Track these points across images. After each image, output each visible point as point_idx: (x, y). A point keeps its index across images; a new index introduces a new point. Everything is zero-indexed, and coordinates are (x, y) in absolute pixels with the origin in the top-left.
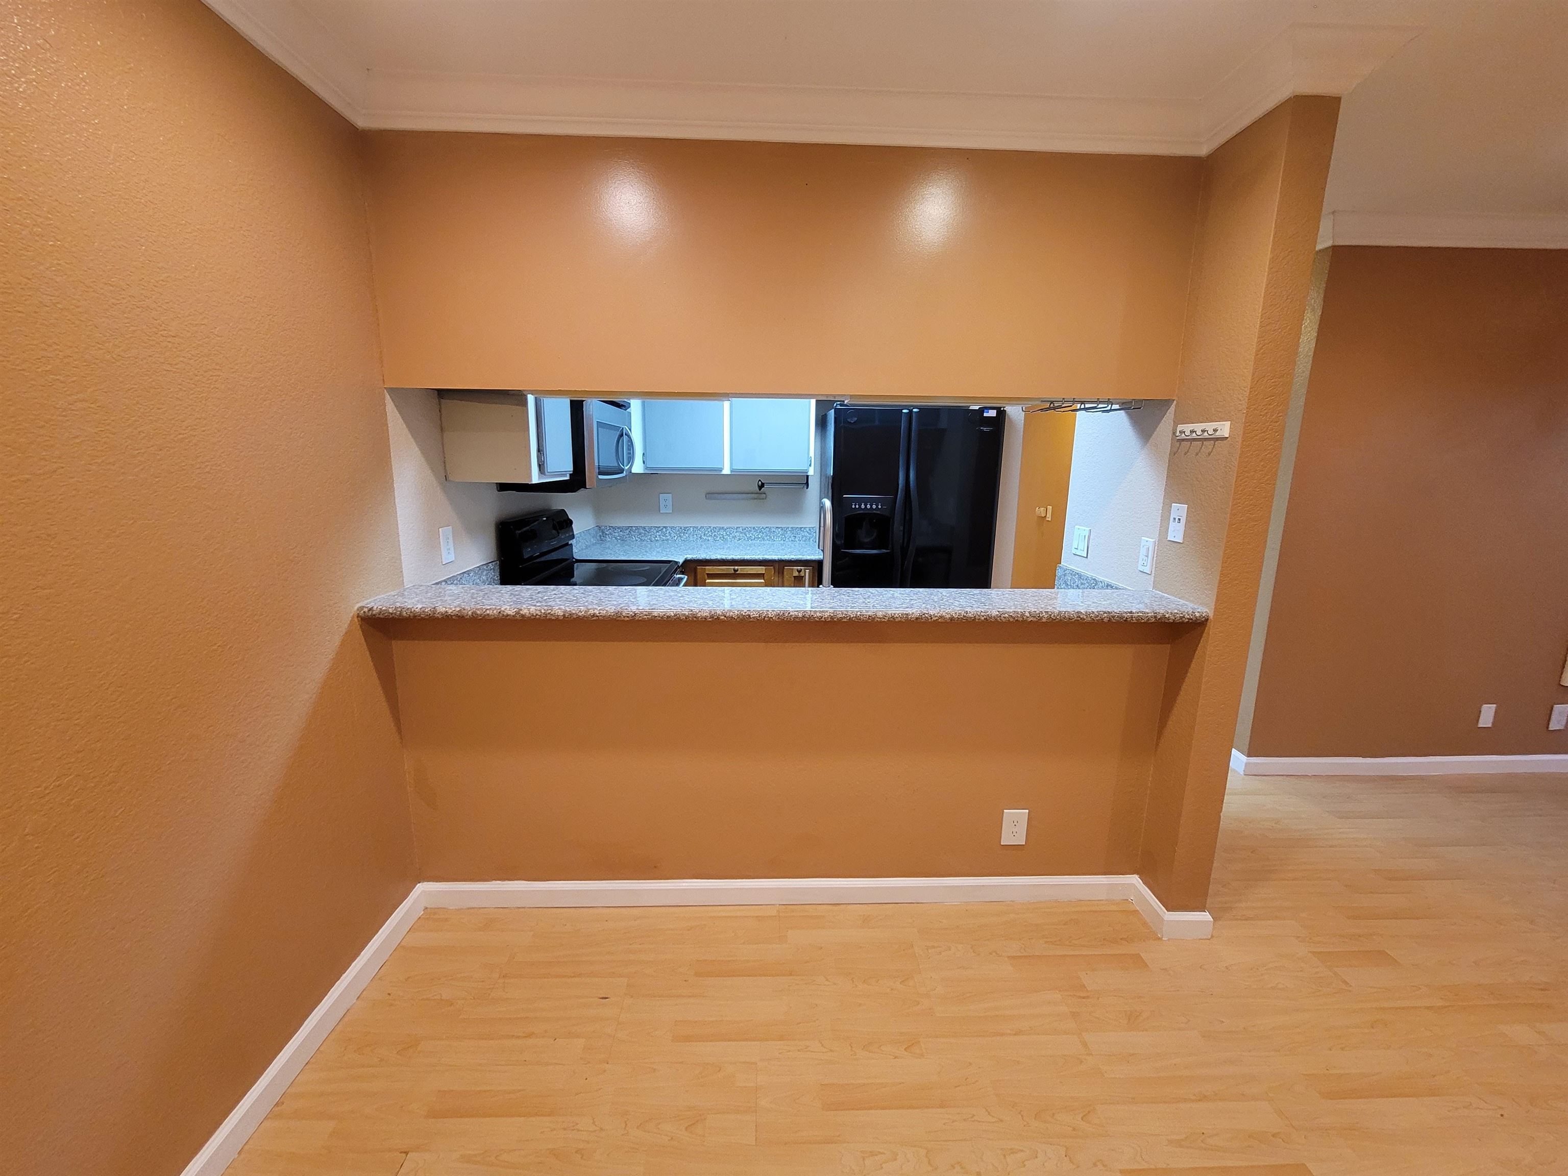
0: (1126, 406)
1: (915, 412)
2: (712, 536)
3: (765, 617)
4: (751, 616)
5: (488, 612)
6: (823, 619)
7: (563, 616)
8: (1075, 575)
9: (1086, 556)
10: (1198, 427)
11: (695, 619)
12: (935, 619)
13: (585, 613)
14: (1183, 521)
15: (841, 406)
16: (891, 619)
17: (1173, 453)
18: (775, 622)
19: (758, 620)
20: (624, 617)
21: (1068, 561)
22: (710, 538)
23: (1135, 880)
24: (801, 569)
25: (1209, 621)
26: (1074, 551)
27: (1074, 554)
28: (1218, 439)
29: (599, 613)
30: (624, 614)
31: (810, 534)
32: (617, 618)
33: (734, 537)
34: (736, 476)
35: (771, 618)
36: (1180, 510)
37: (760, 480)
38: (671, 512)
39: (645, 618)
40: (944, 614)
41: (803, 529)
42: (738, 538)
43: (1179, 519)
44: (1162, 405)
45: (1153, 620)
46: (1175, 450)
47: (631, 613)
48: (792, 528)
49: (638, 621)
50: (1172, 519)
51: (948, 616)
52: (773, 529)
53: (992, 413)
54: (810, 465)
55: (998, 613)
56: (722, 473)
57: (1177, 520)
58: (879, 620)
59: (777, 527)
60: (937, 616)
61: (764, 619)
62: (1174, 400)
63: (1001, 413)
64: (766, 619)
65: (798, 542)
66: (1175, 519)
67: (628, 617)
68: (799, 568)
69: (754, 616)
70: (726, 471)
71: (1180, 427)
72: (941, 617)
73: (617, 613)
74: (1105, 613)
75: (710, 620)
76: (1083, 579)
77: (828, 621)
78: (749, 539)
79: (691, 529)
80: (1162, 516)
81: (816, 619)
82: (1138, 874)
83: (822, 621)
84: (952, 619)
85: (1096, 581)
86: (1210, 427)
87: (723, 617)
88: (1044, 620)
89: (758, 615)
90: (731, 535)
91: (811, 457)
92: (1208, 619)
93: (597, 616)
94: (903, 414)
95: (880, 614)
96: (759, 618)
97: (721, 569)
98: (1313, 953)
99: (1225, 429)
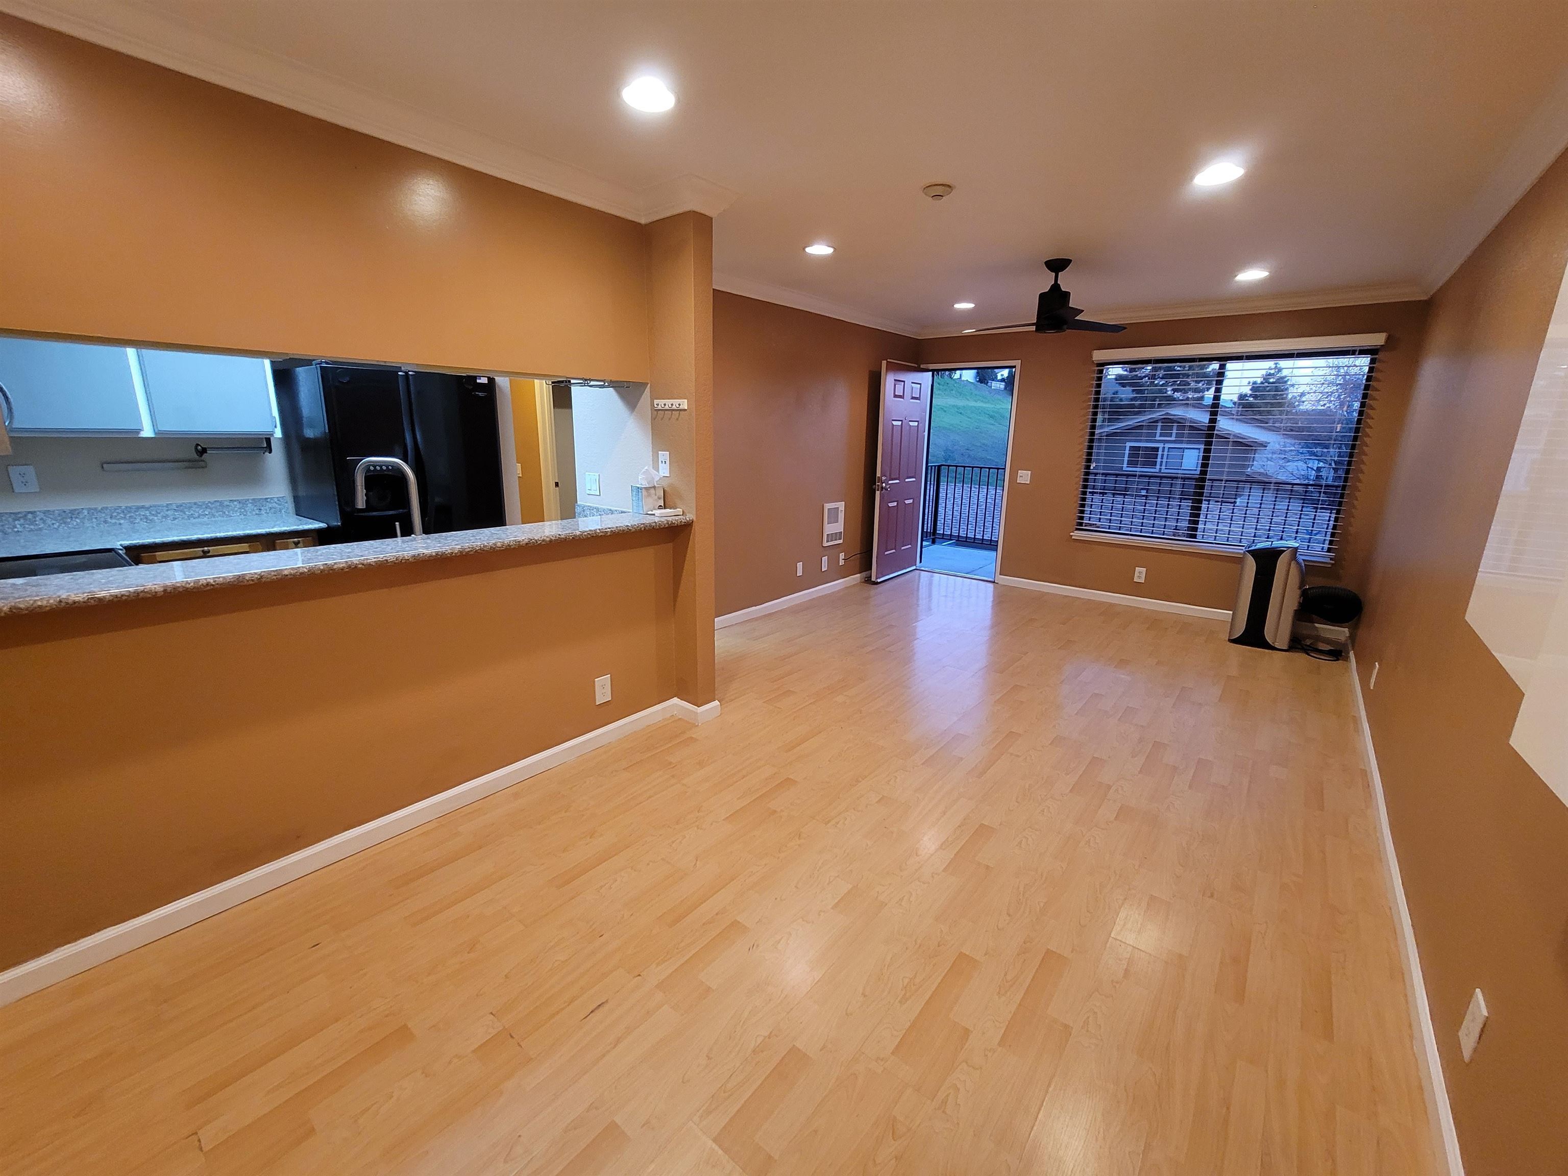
0: (614, 385)
1: (412, 375)
2: (125, 518)
3: (402, 560)
4: (389, 561)
5: (39, 603)
6: (454, 554)
7: (163, 591)
8: (593, 510)
9: (599, 494)
10: (669, 402)
11: (331, 572)
12: (539, 542)
13: (194, 584)
14: (668, 462)
15: (326, 364)
16: (508, 547)
17: (653, 419)
18: (411, 563)
19: (395, 563)
20: (248, 581)
21: (582, 500)
22: (122, 521)
23: (675, 700)
24: (299, 541)
25: (694, 523)
26: (588, 492)
27: (588, 494)
28: (681, 410)
29: (214, 582)
30: (247, 578)
31: (279, 505)
32: (238, 583)
33: (166, 517)
34: (163, 440)
35: (408, 559)
36: (664, 455)
37: (198, 445)
38: (38, 490)
39: (274, 579)
40: (545, 538)
41: (269, 500)
42: (172, 517)
43: (665, 462)
44: (642, 386)
45: (667, 525)
46: (654, 416)
47: (256, 576)
48: (254, 499)
49: (265, 582)
50: (660, 462)
51: (548, 539)
52: (226, 503)
53: (484, 380)
54: (276, 427)
55: (580, 533)
56: (139, 436)
57: (664, 462)
58: (498, 549)
59: (231, 500)
60: (540, 540)
61: (401, 562)
62: (648, 383)
63: (491, 380)
64: (403, 561)
65: (265, 514)
66: (662, 462)
67: (252, 580)
68: (296, 540)
69: (391, 560)
70: (147, 432)
71: (656, 402)
72: (543, 540)
73: (238, 578)
74: (641, 524)
75: (347, 570)
76: (601, 512)
77: (458, 556)
78: (189, 517)
79: (86, 512)
80: (653, 460)
81: (448, 555)
82: (676, 697)
83: (453, 556)
84: (551, 541)
85: (612, 511)
86: (676, 402)
87: (360, 566)
88: (609, 534)
89: (395, 559)
90: (159, 515)
91: (275, 417)
92: (693, 522)
93: (213, 585)
94: (399, 376)
95: (499, 545)
96: (396, 562)
97: (183, 553)
98: (764, 702)
99: (684, 404)
